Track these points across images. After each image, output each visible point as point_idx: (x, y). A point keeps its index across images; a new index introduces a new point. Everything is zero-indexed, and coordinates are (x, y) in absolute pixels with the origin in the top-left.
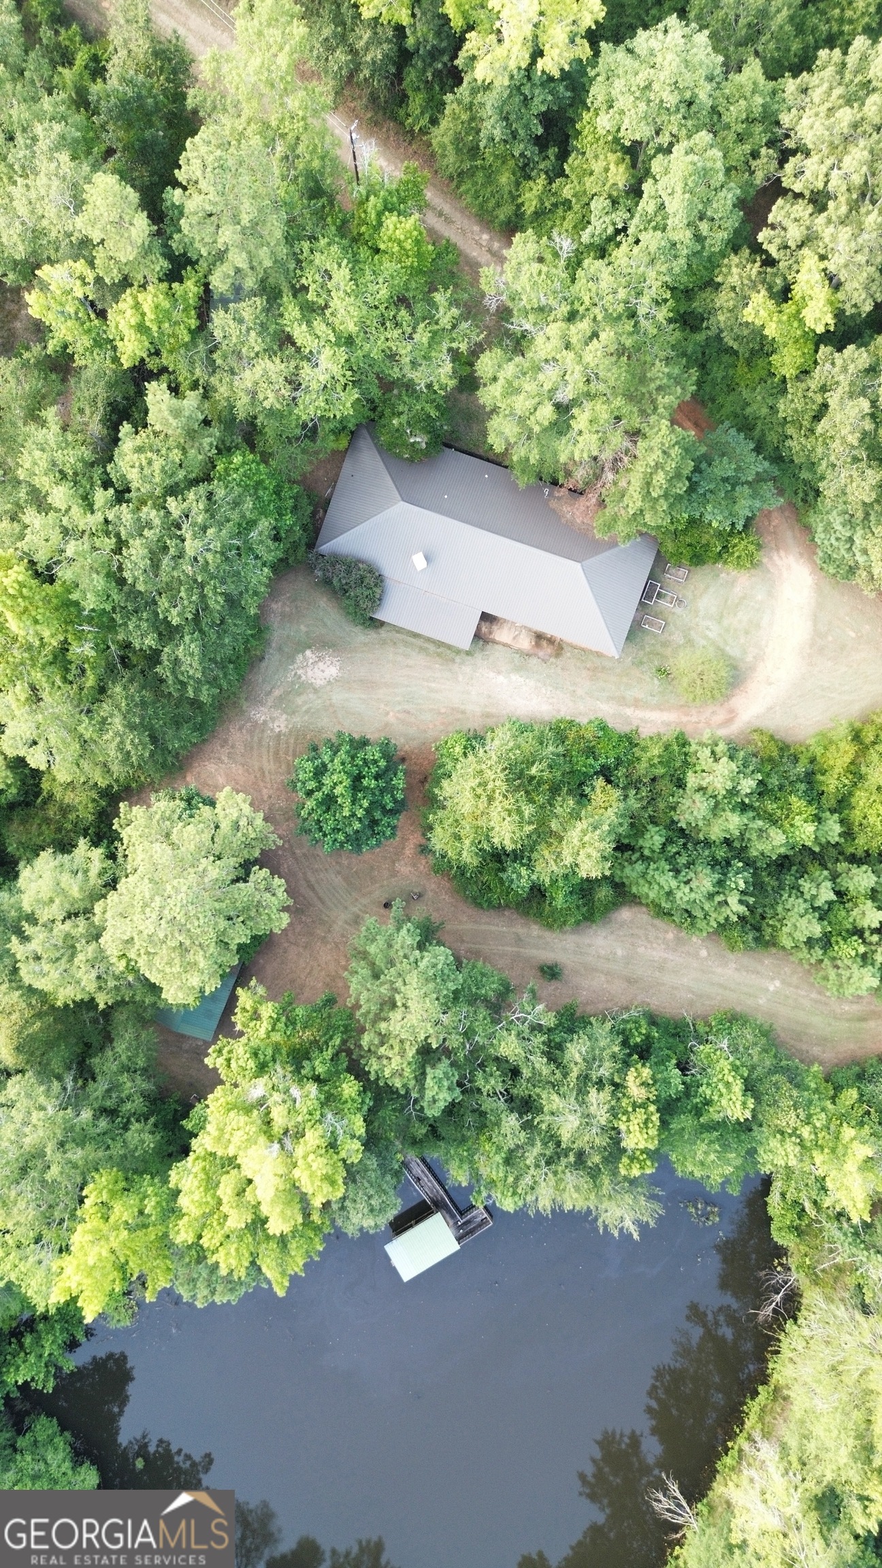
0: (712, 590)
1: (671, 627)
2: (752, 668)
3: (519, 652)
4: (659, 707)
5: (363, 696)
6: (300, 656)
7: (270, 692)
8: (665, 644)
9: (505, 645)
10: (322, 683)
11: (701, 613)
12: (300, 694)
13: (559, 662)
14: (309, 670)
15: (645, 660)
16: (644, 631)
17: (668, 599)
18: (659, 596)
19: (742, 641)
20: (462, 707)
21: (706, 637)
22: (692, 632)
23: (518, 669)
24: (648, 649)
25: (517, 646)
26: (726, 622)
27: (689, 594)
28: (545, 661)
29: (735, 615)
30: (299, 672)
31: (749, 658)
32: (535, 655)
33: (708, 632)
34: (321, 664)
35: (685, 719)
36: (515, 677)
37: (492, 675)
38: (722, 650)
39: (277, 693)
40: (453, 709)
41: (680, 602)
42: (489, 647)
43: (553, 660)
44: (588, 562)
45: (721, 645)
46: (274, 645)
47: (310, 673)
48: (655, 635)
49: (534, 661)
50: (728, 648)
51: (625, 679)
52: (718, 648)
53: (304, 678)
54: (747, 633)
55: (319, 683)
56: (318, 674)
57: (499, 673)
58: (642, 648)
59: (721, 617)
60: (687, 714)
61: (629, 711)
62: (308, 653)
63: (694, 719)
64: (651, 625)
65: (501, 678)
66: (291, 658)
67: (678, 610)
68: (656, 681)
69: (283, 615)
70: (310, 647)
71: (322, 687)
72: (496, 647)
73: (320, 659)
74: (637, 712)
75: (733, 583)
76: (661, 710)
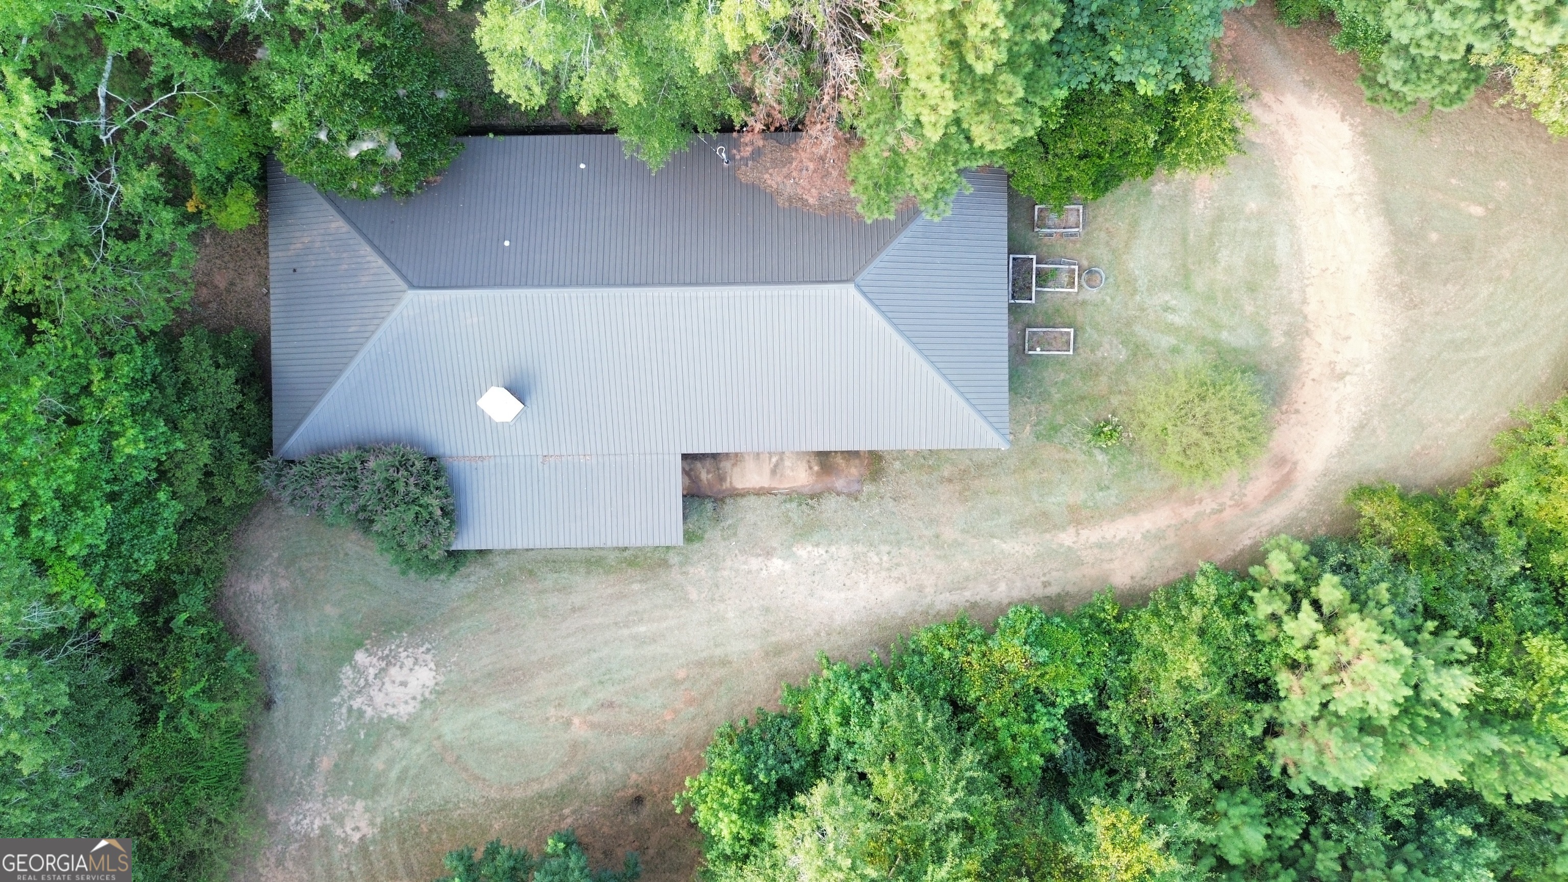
0: (1146, 225)
1: (1090, 333)
2: (1292, 358)
3: (793, 495)
4: (1129, 508)
5: (505, 705)
6: (347, 670)
7: (312, 767)
8: (1091, 372)
9: (760, 493)
10: (411, 708)
11: (1142, 284)
12: (374, 749)
13: (886, 488)
14: (374, 692)
15: (1060, 419)
16: (1036, 362)
17: (1065, 278)
18: (1043, 278)
19: (1249, 309)
20: (719, 652)
21: (1171, 329)
22: (1138, 328)
23: (804, 532)
24: (1057, 397)
25: (786, 485)
26: (1200, 284)
27: (1102, 253)
28: (854, 496)
29: (1215, 261)
30: (357, 703)
31: (1278, 339)
32: (830, 490)
33: (1170, 317)
34: (394, 671)
35: (1189, 513)
36: (803, 551)
37: (755, 563)
38: (1215, 343)
39: (325, 763)
40: (700, 664)
41: (1089, 273)
42: (729, 507)
43: (868, 488)
44: (867, 275)
45: (1209, 333)
46: (284, 667)
47: (379, 698)
48: (1062, 363)
49: (831, 504)
50: (1224, 335)
51: (1032, 475)
52: (1204, 342)
53: (369, 712)
54: (1252, 288)
55: (404, 711)
56: (397, 692)
57: (769, 554)
58: (1045, 396)
59: (1186, 276)
60: (1190, 501)
61: (1067, 538)
62: (360, 657)
63: (1209, 505)
64: (1045, 343)
65: (777, 564)
66: (330, 679)
67: (1091, 294)
68: (1100, 457)
69: (281, 599)
70: (360, 645)
71: (413, 718)
72: (743, 502)
73: (390, 661)
74: (1085, 533)
75: (1185, 196)
76: (1134, 512)
